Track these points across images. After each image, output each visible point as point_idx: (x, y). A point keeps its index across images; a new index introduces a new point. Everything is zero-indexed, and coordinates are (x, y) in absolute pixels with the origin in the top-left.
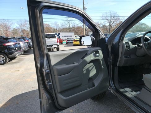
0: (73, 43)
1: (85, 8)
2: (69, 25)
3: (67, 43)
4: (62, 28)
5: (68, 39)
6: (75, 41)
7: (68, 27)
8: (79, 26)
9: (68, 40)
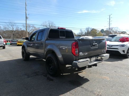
0: (16, 44)
1: (27, 17)
2: (12, 29)
3: (11, 44)
4: (5, 30)
5: (12, 40)
6: (18, 42)
7: (11, 29)
8: (23, 29)
9: (12, 42)
